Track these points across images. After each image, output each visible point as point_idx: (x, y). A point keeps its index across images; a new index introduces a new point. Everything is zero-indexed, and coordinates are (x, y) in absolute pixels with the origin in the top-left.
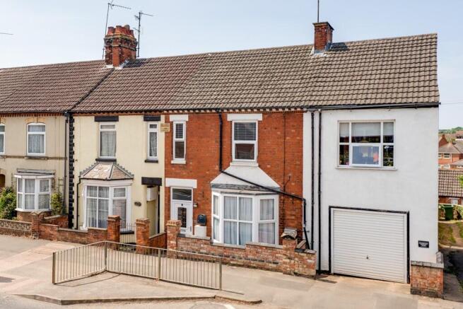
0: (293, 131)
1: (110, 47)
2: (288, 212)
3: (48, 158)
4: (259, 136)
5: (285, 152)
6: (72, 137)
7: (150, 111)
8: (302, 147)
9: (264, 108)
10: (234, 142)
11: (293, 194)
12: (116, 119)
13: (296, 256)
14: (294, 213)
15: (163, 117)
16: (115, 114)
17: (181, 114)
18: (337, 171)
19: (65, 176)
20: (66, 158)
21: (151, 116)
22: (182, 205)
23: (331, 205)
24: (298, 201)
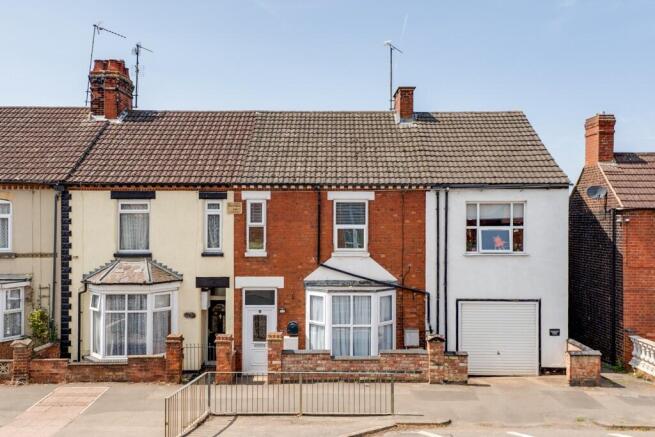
0: (413, 213)
1: (100, 90)
2: (407, 310)
3: (17, 256)
4: (369, 219)
5: (403, 239)
6: (66, 222)
7: (211, 185)
8: (425, 231)
9: (378, 185)
10: (336, 227)
11: (413, 288)
12: (151, 196)
13: (445, 361)
14: (415, 310)
15: (231, 194)
16: (150, 188)
17: (260, 190)
18: (465, 258)
19: (55, 283)
20: (55, 255)
21: (211, 192)
22: (260, 311)
23: (459, 298)
24: (419, 296)
